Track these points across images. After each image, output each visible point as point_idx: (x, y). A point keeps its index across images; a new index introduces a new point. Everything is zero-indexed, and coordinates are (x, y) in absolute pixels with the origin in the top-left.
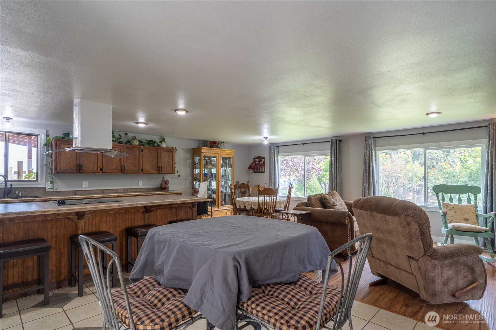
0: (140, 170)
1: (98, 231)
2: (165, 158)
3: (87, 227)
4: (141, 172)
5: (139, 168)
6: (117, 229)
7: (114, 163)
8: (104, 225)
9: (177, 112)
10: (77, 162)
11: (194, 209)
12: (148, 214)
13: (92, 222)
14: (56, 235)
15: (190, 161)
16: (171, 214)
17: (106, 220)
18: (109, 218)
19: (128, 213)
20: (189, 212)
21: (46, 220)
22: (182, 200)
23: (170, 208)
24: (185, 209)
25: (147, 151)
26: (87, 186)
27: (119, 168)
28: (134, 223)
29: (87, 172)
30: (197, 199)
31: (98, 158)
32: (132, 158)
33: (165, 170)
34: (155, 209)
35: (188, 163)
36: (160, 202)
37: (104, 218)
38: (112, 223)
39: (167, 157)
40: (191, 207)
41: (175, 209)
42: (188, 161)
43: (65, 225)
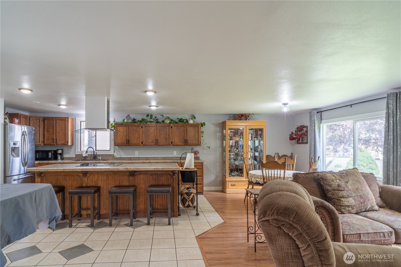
0: (170, 142)
1: (96, 186)
2: (191, 132)
3: (89, 182)
4: (171, 144)
5: (169, 141)
6: (109, 186)
7: (151, 138)
8: (100, 182)
9: (146, 93)
10: (127, 138)
11: (174, 177)
12: (132, 177)
13: (92, 179)
14: (72, 185)
15: (220, 134)
16: (153, 180)
17: (102, 179)
18: (103, 178)
19: (117, 175)
20: (170, 179)
21: (66, 175)
22: (154, 168)
23: (152, 174)
24: (166, 176)
25: (175, 127)
26: (137, 155)
27: (154, 142)
28: (121, 183)
29: (133, 145)
30: (177, 168)
31: (140, 134)
32: (163, 134)
33: (191, 142)
34: (139, 174)
35: (218, 135)
36: (133, 169)
37: (100, 177)
38: (105, 181)
39: (193, 131)
40: (172, 175)
41: (156, 175)
42: (217, 134)
43: (76, 179)
